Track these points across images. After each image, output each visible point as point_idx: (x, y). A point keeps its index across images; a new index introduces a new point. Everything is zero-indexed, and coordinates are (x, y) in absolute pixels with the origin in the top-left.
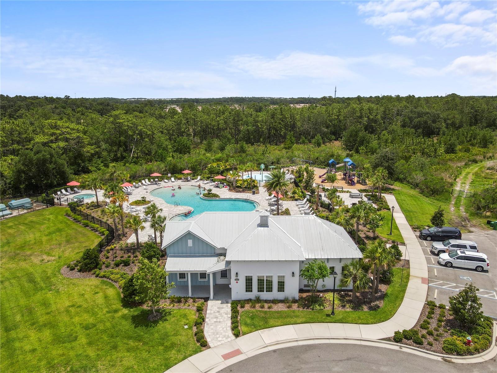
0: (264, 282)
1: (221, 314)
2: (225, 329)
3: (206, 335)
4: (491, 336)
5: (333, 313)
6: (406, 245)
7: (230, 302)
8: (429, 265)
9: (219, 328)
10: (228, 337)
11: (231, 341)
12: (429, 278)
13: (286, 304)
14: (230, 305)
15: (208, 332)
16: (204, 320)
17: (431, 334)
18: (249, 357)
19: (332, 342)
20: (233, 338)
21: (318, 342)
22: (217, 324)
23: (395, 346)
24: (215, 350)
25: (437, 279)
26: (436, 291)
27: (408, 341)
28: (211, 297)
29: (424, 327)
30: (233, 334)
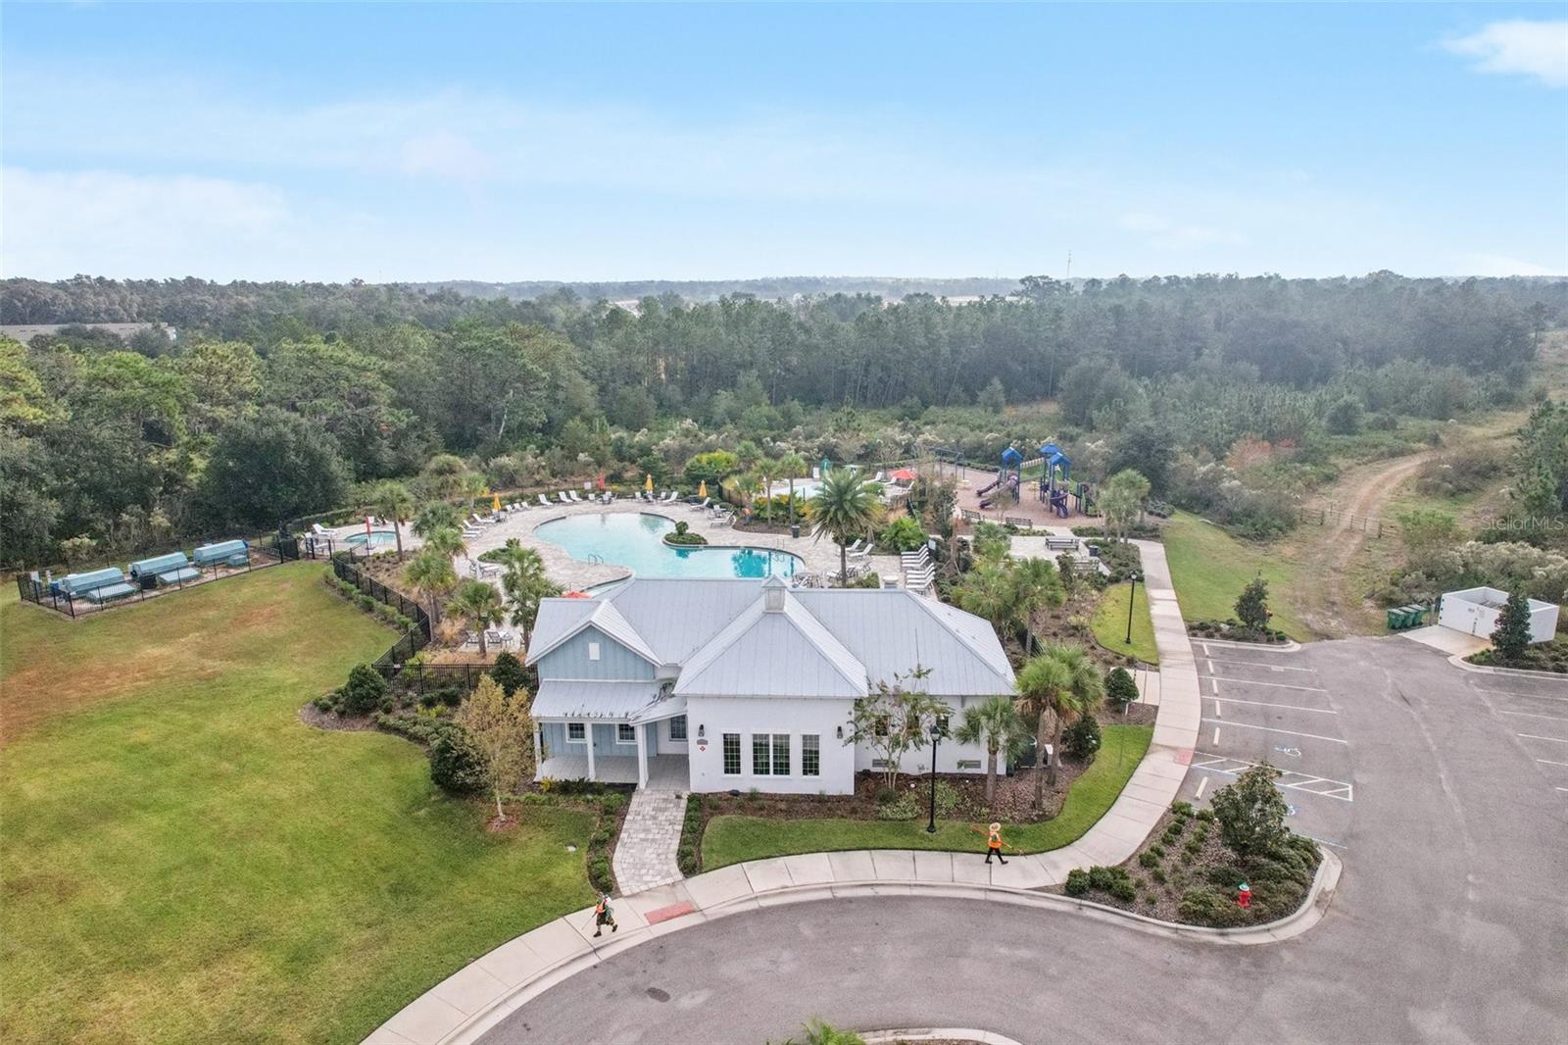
0: (768, 751)
1: (660, 826)
2: (663, 857)
3: (616, 867)
4: (1306, 886)
5: (931, 828)
6: (1162, 668)
7: (685, 796)
8: (1204, 719)
9: (649, 854)
10: (669, 874)
11: (673, 885)
12: (1196, 749)
13: (821, 805)
14: (684, 803)
15: (622, 862)
16: (614, 835)
17: (1159, 879)
18: (710, 918)
19: (916, 892)
20: (680, 876)
21: (883, 892)
22: (645, 844)
23: (1066, 905)
24: (631, 901)
25: (1216, 751)
26: (1205, 780)
27: (1100, 895)
28: (642, 785)
29: (1146, 862)
30: (681, 870)
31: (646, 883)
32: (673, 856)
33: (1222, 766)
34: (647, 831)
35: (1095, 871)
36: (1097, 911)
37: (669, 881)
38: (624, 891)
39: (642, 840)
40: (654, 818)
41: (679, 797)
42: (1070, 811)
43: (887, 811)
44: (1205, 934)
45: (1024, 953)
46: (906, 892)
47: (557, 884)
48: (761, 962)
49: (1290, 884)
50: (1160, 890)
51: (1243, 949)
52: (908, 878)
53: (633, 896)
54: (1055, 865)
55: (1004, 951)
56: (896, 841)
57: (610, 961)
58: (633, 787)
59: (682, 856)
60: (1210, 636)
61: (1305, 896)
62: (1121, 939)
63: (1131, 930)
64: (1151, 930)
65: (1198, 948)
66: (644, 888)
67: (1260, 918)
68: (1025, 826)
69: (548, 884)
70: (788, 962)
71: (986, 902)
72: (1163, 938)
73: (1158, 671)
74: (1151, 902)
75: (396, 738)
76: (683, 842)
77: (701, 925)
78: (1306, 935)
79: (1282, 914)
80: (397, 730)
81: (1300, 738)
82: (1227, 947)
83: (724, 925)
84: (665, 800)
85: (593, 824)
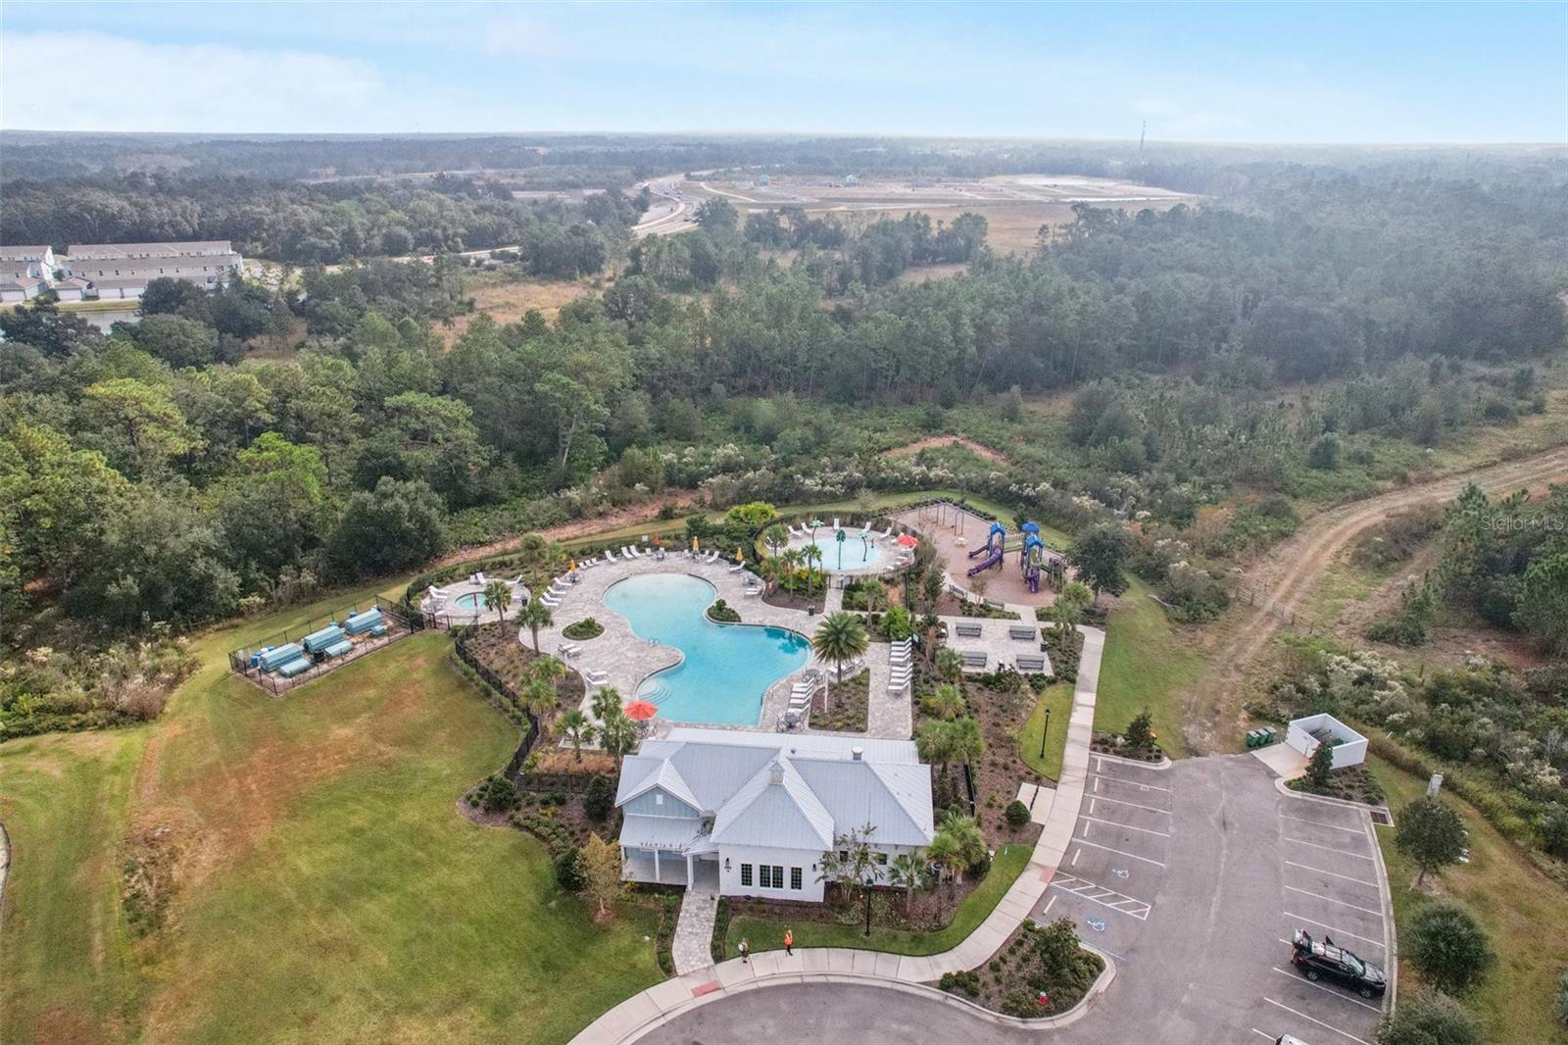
0: (769, 871)
1: (700, 922)
2: (702, 947)
3: (675, 954)
4: (1084, 990)
5: (867, 933)
6: (1060, 786)
7: (717, 899)
8: (1074, 840)
9: (694, 945)
10: (706, 961)
11: (708, 968)
12: (1059, 869)
13: (802, 910)
14: (715, 906)
15: (678, 949)
16: (673, 929)
17: (998, 981)
18: (730, 994)
19: (852, 981)
20: (712, 962)
21: (832, 979)
22: (693, 937)
23: (937, 995)
24: (684, 980)
25: (1072, 871)
26: (1055, 898)
27: (959, 990)
28: (689, 888)
29: (994, 967)
30: (713, 958)
31: (692, 966)
32: (708, 947)
33: (1071, 885)
34: (693, 926)
35: (960, 973)
36: (955, 1001)
37: (706, 965)
38: (680, 972)
39: (691, 933)
40: (697, 915)
41: (713, 899)
42: (957, 924)
43: (843, 919)
44: (1014, 1021)
45: (906, 1028)
46: (845, 980)
47: (640, 966)
48: (756, 1027)
49: (1074, 989)
50: (996, 988)
51: (1034, 1033)
52: (847, 971)
53: (684, 976)
54: (938, 965)
55: (895, 1026)
56: (844, 941)
57: (672, 1022)
58: (684, 888)
59: (714, 948)
60: (1106, 751)
61: (1082, 997)
62: (965, 1022)
63: (972, 1016)
64: (983, 1016)
65: (1007, 1030)
66: (691, 970)
67: (1049, 1013)
68: (927, 933)
69: (634, 966)
70: (772, 1028)
71: (891, 990)
72: (988, 1022)
73: (1055, 788)
74: (988, 998)
75: (528, 835)
76: (714, 937)
77: (725, 999)
78: (1074, 1025)
79: (1063, 1010)
80: (527, 828)
81: (1133, 860)
82: (1025, 1030)
83: (737, 999)
84: (704, 901)
85: (659, 919)
